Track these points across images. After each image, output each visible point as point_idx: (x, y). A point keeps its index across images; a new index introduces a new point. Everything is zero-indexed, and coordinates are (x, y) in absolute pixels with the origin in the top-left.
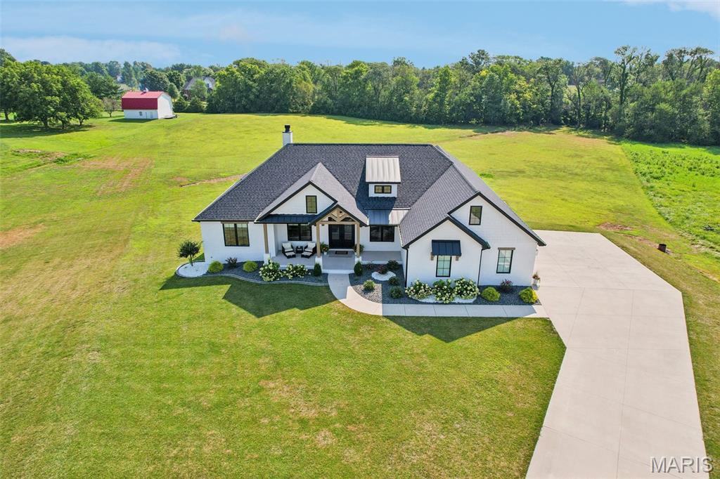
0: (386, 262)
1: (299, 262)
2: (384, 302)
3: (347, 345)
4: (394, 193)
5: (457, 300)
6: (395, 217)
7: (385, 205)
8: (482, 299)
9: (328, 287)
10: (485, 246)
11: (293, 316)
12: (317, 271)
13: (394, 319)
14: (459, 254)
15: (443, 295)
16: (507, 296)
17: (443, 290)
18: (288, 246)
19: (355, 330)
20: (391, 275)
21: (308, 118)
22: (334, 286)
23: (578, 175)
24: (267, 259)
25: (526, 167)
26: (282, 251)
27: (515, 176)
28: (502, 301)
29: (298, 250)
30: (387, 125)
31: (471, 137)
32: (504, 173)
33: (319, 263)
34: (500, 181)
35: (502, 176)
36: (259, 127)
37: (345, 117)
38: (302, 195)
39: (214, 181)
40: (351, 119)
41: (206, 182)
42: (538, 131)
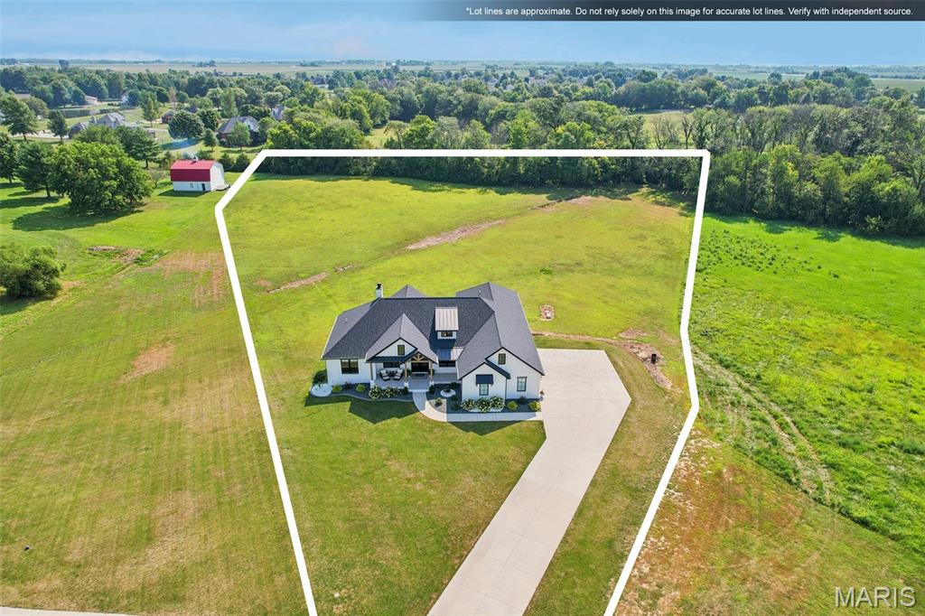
0: (450, 383)
1: (393, 385)
2: (448, 413)
3: (427, 440)
4: (455, 336)
5: (491, 410)
6: (455, 353)
7: (449, 345)
8: (506, 410)
9: (413, 403)
10: (507, 376)
12: (405, 391)
13: (453, 423)
14: (492, 383)
15: (483, 408)
16: (522, 406)
17: (484, 404)
18: (383, 372)
19: (431, 431)
20: (453, 393)
21: (372, 182)
22: (417, 401)
23: (630, 267)
24: (373, 384)
25: (586, 257)
26: (380, 375)
27: (572, 271)
28: (518, 410)
29: (392, 375)
30: (456, 190)
31: (543, 207)
32: (563, 267)
33: (406, 384)
34: (556, 279)
35: (560, 272)
36: (322, 201)
37: (411, 180)
38: (396, 345)
39: (296, 285)
40: (418, 182)
41: (289, 286)
42: (614, 196)
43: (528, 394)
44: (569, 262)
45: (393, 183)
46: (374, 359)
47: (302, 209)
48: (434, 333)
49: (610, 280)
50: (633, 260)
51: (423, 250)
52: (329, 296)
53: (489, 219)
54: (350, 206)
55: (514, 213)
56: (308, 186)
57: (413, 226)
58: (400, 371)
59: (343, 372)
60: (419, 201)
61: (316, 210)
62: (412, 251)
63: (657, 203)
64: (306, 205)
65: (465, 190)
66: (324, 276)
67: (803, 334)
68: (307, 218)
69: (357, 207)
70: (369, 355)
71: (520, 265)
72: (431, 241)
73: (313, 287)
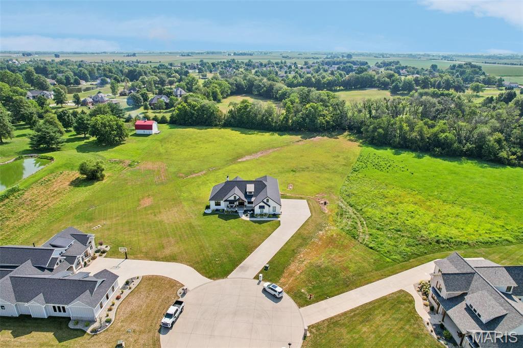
0: (251, 209)
1: (232, 209)
2: (250, 218)
4: (253, 194)
5: (264, 217)
6: (253, 199)
7: (251, 196)
8: (269, 217)
10: (269, 206)
11: (233, 221)
12: (236, 211)
13: (251, 221)
14: (264, 208)
15: (261, 216)
16: (274, 216)
18: (229, 205)
20: (252, 212)
21: (222, 130)
22: (240, 214)
23: (328, 169)
24: (225, 209)
25: (311, 165)
26: (228, 207)
27: (304, 171)
28: (272, 217)
29: (232, 207)
30: (260, 134)
31: (298, 142)
32: (301, 169)
33: (237, 209)
34: (297, 174)
35: (299, 171)
36: (201, 139)
37: (240, 128)
38: (233, 196)
39: (194, 176)
40: (243, 130)
41: (191, 176)
42: (331, 137)
43: (277, 212)
44: (304, 167)
45: (232, 130)
46: (226, 201)
47: (193, 143)
48: (246, 192)
49: (318, 175)
50: (330, 167)
51: (244, 161)
52: (207, 180)
53: (273, 147)
54: (213, 141)
55: (285, 145)
56: (194, 132)
57: (240, 151)
58: (234, 205)
59: (216, 205)
60: (243, 139)
61: (198, 143)
62: (239, 162)
63: (350, 140)
64: (194, 141)
65: (264, 134)
66: (204, 172)
67: (386, 196)
68: (195, 147)
69: (216, 142)
70: (224, 200)
71: (283, 168)
72: (248, 158)
73: (201, 177)
